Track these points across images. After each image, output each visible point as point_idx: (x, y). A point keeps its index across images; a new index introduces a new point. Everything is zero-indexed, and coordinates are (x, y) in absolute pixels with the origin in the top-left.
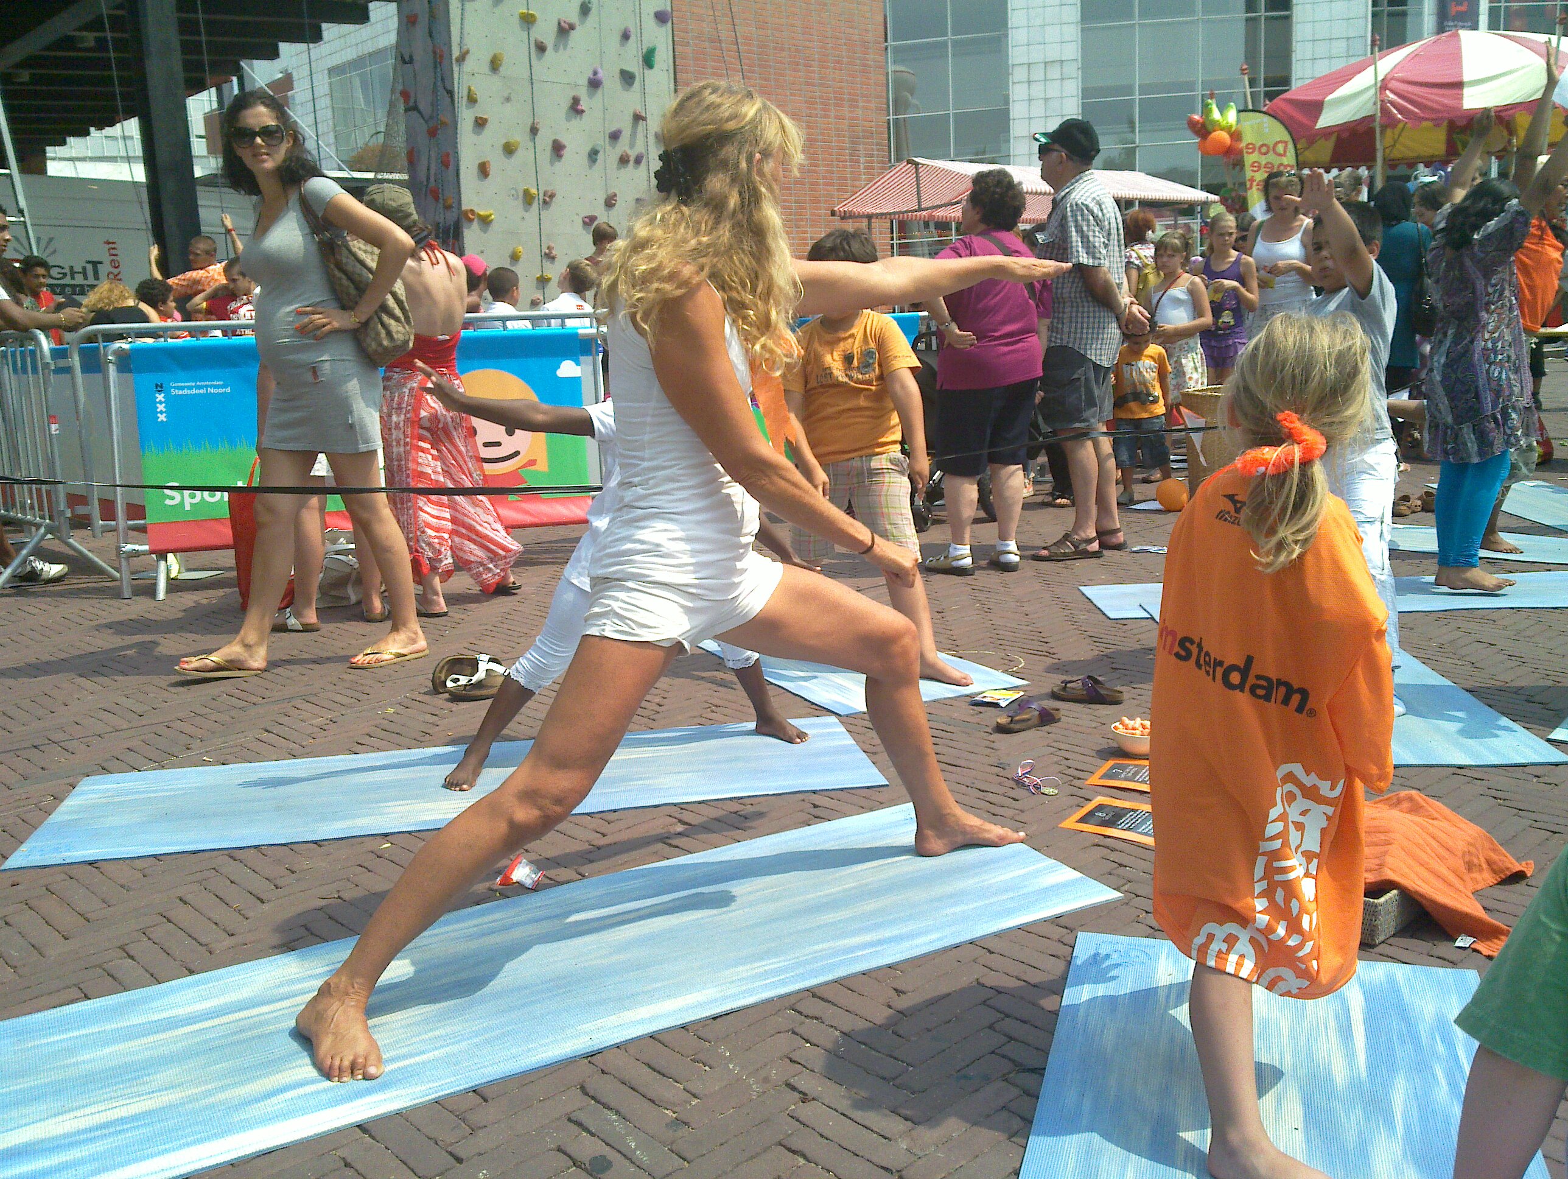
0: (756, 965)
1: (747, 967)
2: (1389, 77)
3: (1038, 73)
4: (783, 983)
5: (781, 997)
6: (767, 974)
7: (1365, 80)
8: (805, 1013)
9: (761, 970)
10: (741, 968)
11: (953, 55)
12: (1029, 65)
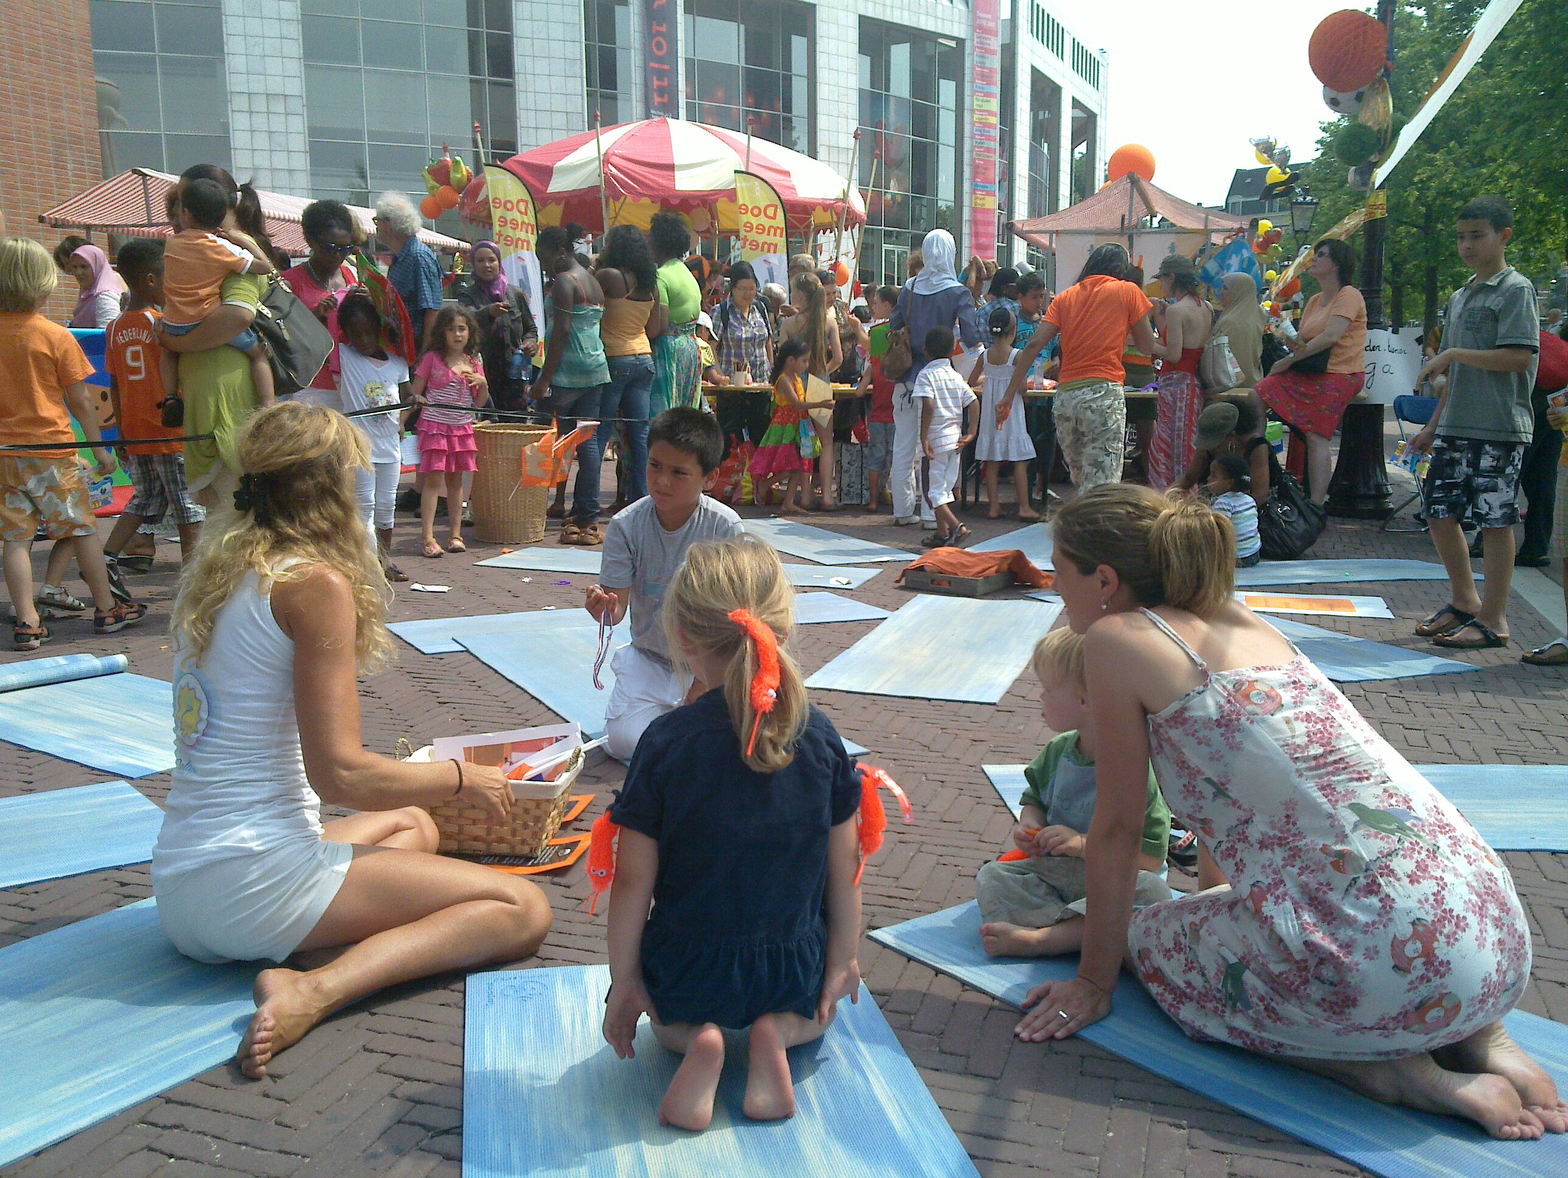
0: (82, 1079)
1: (72, 1084)
2: (610, 152)
3: (260, 105)
4: (125, 1093)
5: (124, 1111)
6: (99, 1087)
7: (588, 152)
8: (161, 1122)
9: (91, 1084)
10: (63, 1087)
11: (163, 74)
12: (249, 94)
